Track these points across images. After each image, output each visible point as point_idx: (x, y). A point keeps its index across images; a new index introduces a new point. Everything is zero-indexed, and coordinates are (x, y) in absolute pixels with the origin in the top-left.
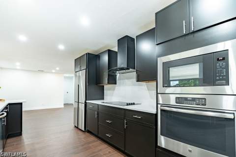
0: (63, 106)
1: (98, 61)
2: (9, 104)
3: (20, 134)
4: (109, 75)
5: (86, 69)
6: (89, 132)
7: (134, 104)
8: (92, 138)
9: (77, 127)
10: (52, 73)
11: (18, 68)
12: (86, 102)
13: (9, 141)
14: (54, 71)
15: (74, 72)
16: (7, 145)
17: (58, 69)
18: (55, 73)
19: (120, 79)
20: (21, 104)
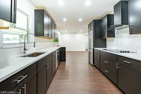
0: (85, 50)
1: (101, 23)
2: (61, 48)
3: (65, 61)
4: (108, 32)
5: (93, 29)
6: (95, 66)
7: (128, 52)
8: (97, 71)
9: (89, 63)
10: (80, 33)
11: (66, 32)
12: (93, 49)
13: (61, 62)
14: (80, 32)
15: (88, 32)
16: (60, 64)
17: (82, 31)
18: (81, 33)
19: (118, 33)
20: (65, 48)
